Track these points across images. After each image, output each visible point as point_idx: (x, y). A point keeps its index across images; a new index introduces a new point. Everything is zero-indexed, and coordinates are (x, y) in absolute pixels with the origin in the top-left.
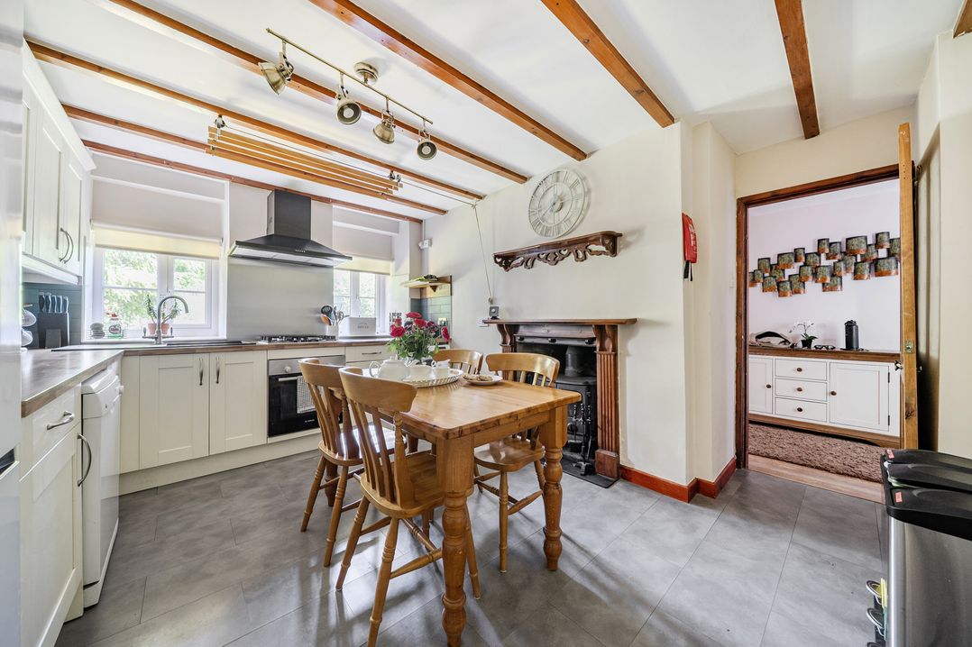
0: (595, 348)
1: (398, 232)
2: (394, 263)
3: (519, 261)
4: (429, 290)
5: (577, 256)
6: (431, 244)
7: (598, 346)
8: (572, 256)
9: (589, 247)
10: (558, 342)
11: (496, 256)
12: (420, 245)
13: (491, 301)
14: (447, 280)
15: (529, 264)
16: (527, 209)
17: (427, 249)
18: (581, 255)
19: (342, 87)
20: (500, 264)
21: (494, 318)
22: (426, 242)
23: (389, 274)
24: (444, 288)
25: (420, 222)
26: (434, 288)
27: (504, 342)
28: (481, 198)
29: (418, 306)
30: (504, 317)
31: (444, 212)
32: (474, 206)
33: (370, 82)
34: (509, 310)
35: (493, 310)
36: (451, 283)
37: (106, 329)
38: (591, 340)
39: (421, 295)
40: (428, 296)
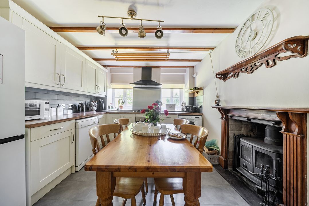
0: (281, 128)
1: (186, 73)
2: (185, 84)
3: (230, 75)
4: (196, 94)
5: (268, 65)
6: (197, 75)
7: (284, 127)
8: (264, 65)
9: (278, 56)
10: (252, 121)
11: (217, 75)
12: (193, 76)
13: (218, 97)
14: (202, 89)
15: (236, 76)
16: (235, 45)
17: (196, 77)
18: (271, 63)
19: (123, 24)
20: (220, 78)
21: (218, 105)
22: (195, 74)
23: (183, 89)
24: (201, 92)
25: (193, 67)
26: (197, 92)
27: (222, 118)
28: (214, 49)
29: (192, 100)
30: (223, 105)
31: (200, 60)
32: (209, 54)
33: (134, 17)
34: (226, 101)
35: (217, 101)
36: (203, 90)
37: (110, 107)
38: (278, 123)
39: (194, 95)
40: (196, 96)
